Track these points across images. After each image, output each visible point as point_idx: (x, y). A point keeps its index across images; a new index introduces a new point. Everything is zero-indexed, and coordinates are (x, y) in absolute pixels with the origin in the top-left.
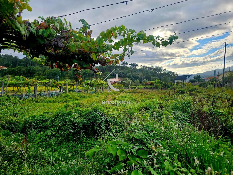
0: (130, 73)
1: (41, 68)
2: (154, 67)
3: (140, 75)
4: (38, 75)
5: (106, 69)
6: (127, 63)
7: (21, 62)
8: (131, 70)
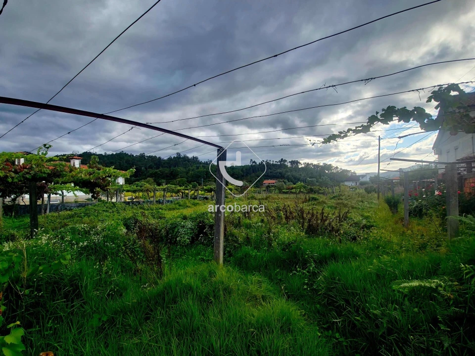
0: (289, 173)
1: (184, 170)
2: (321, 164)
3: (303, 175)
4: (181, 177)
5: (258, 169)
6: (286, 161)
7: (164, 163)
8: (291, 169)
